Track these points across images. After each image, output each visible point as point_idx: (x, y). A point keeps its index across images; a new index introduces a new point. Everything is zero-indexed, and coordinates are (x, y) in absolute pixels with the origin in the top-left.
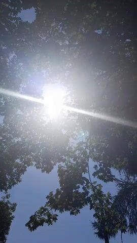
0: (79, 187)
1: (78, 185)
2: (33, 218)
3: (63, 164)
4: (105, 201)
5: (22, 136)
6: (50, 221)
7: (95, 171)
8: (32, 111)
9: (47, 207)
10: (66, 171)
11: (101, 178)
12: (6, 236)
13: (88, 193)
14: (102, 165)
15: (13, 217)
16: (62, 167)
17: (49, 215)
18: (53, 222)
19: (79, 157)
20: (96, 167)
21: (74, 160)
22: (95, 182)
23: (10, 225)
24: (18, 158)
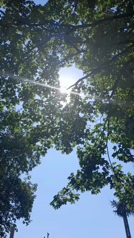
0: (98, 168)
1: (97, 165)
2: (56, 198)
4: (125, 181)
5: (41, 120)
6: (73, 200)
7: (115, 152)
8: (49, 96)
9: (69, 188)
10: (85, 152)
11: (120, 158)
12: (30, 213)
13: (108, 173)
14: (121, 145)
15: (35, 196)
16: (81, 148)
17: (71, 195)
18: (76, 201)
19: (97, 139)
20: (115, 148)
21: (92, 142)
22: (114, 164)
23: (33, 203)
24: (39, 141)
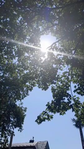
0: (64, 99)
2: (39, 117)
3: (54, 85)
4: (81, 107)
5: (29, 69)
6: (49, 119)
7: (75, 89)
8: (34, 54)
9: (47, 111)
10: (56, 89)
11: (79, 93)
12: (22, 125)
13: (70, 102)
14: (79, 85)
15: (25, 115)
16: (54, 87)
17: (48, 116)
18: (51, 119)
19: (64, 81)
20: (75, 87)
21: (61, 83)
22: (75, 96)
23: (24, 119)
24: (28, 82)
